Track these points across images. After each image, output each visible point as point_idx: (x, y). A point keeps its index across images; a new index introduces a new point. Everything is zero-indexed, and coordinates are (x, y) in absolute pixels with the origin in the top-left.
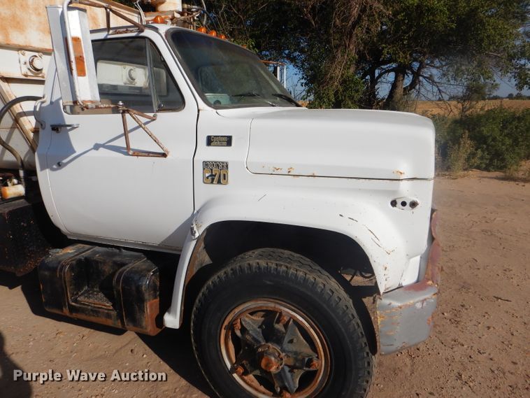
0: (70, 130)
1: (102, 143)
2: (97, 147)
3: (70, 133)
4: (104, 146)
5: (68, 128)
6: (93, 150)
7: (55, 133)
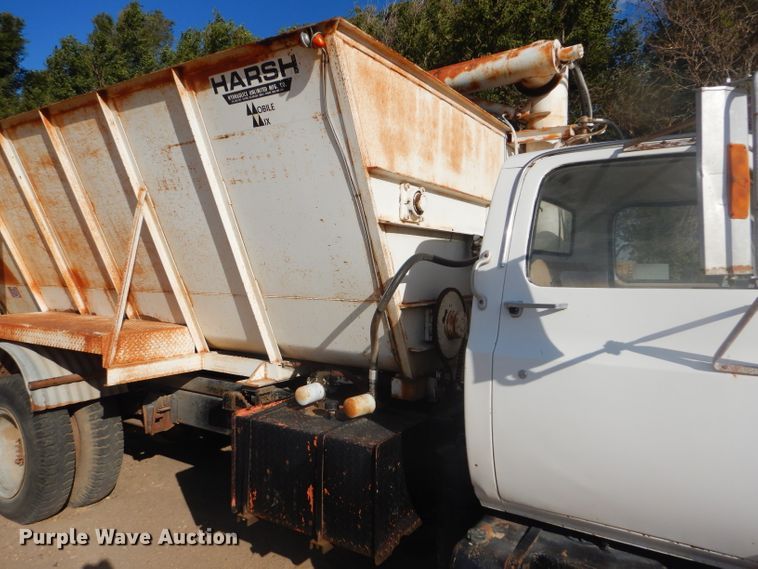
0: (543, 314)
1: (626, 340)
2: (613, 348)
3: (544, 319)
4: (630, 347)
5: (540, 310)
6: (605, 354)
7: (507, 318)
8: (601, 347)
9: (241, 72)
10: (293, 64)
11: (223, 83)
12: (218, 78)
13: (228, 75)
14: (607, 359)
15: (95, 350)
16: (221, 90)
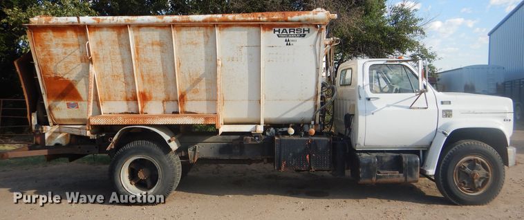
4: (392, 105)
7: (367, 101)
8: (385, 105)
9: (288, 30)
10: (308, 31)
11: (279, 31)
12: (277, 29)
13: (281, 29)
14: (387, 108)
15: (211, 122)
16: (277, 33)
